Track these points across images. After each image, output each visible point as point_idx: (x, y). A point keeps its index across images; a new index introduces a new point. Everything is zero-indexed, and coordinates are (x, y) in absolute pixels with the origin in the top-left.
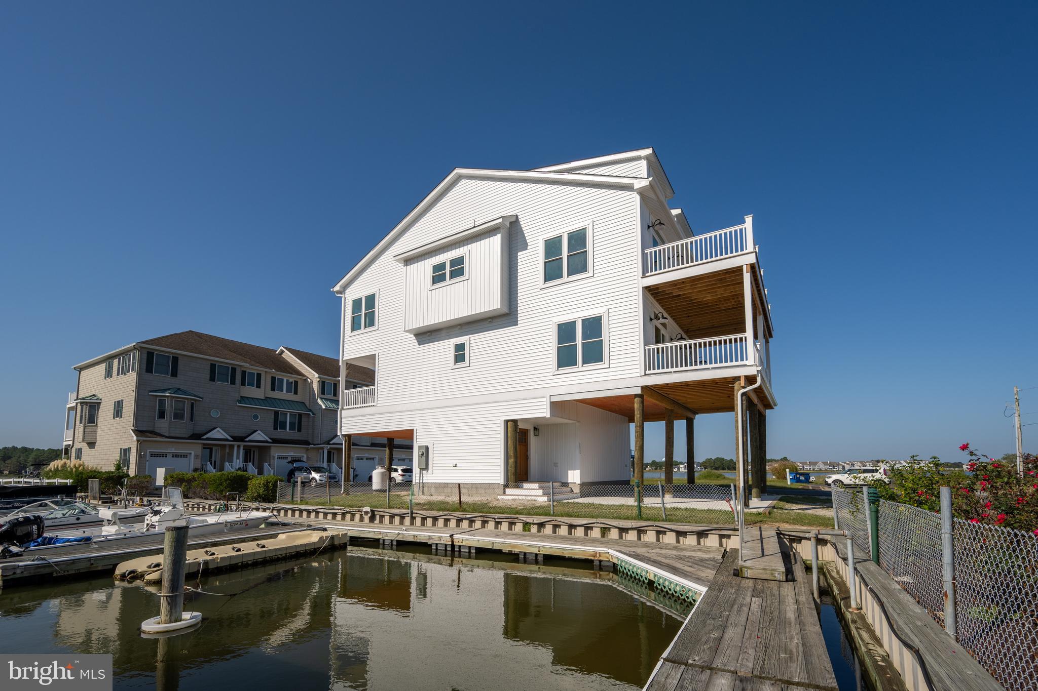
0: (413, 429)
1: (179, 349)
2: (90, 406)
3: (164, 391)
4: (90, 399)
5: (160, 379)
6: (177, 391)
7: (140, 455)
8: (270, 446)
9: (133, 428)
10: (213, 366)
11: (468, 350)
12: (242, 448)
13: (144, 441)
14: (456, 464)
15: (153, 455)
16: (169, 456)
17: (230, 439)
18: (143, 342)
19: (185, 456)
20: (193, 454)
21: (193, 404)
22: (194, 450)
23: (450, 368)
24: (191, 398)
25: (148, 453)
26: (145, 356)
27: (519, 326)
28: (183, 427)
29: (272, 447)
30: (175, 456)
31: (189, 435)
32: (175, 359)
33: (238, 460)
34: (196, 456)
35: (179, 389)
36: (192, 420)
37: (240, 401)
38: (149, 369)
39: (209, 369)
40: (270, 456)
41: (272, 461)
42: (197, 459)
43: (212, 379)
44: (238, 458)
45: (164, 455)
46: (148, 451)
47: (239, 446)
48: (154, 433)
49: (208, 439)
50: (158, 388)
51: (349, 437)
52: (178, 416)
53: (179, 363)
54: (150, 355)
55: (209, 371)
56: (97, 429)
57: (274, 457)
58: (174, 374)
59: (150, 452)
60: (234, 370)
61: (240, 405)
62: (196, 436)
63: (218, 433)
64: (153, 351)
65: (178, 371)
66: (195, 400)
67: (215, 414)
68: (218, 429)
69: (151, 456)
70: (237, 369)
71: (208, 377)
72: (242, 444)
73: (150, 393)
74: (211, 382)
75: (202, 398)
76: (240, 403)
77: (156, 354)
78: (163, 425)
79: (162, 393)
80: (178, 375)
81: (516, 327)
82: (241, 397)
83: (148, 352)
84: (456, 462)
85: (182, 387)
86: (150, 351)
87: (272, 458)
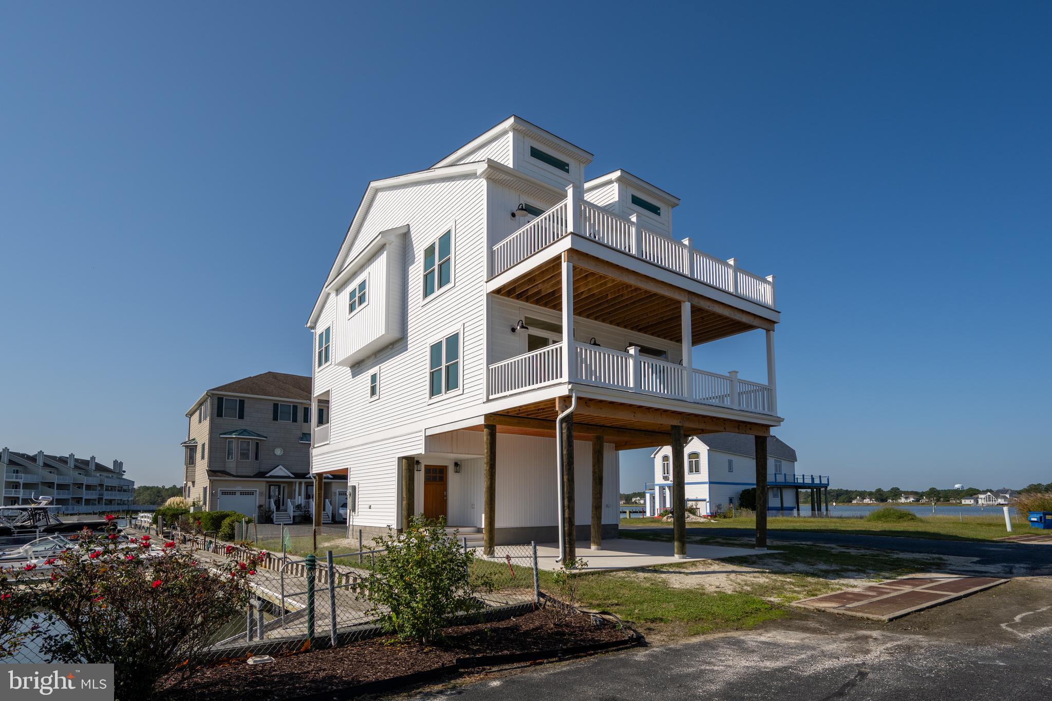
0: (348, 468)
1: (246, 393)
2: (190, 449)
3: (231, 433)
4: (190, 443)
5: (231, 422)
6: (244, 432)
7: (212, 493)
8: (331, 483)
9: (207, 469)
10: (276, 406)
11: (378, 383)
12: (303, 485)
13: (214, 480)
14: (370, 506)
15: (224, 493)
16: (238, 494)
17: (292, 476)
18: (213, 390)
19: (252, 493)
20: (258, 491)
21: (257, 444)
22: (259, 487)
23: (367, 402)
24: (255, 439)
25: (219, 491)
26: (216, 402)
27: (409, 350)
28: (250, 466)
29: (333, 484)
30: (242, 493)
31: (254, 474)
32: (242, 402)
33: (300, 497)
34: (261, 494)
35: (245, 430)
36: (257, 458)
37: (302, 438)
38: (220, 414)
39: (272, 409)
40: (331, 492)
41: (333, 497)
42: (261, 496)
43: (275, 418)
44: (300, 495)
45: (234, 493)
46: (219, 489)
47: (300, 483)
48: (225, 473)
49: (271, 477)
50: (227, 431)
51: (320, 475)
52: (244, 455)
53: (245, 406)
54: (220, 400)
55: (272, 411)
56: (195, 470)
57: (335, 493)
58: (241, 416)
59: (220, 490)
60: (295, 408)
61: (301, 442)
62: (261, 475)
63: (280, 471)
64: (222, 397)
65: (245, 413)
66: (260, 440)
67: (278, 452)
68: (280, 467)
69: (223, 494)
70: (298, 407)
71: (272, 416)
72: (303, 480)
73: (221, 436)
74: (275, 422)
75: (266, 437)
76: (302, 440)
77: (226, 399)
78: (231, 465)
79: (230, 435)
80: (245, 418)
81: (407, 352)
82: (303, 434)
83: (218, 398)
84: (370, 503)
85: (248, 428)
86: (219, 396)
87: (333, 494)
